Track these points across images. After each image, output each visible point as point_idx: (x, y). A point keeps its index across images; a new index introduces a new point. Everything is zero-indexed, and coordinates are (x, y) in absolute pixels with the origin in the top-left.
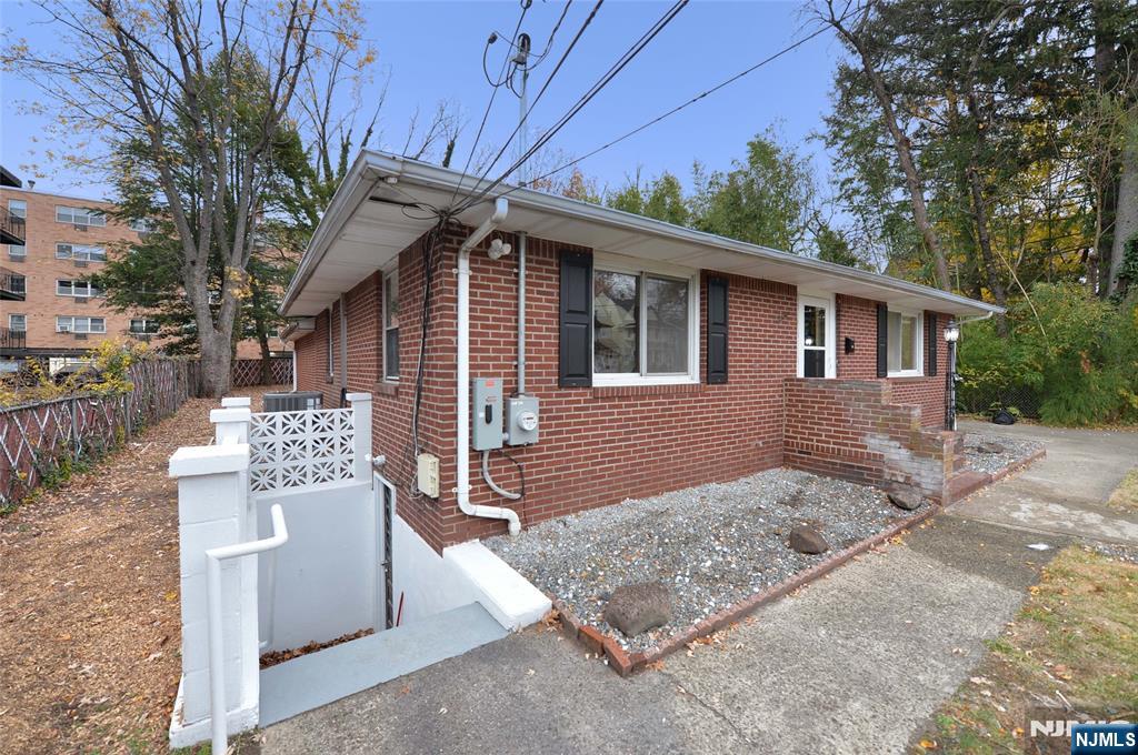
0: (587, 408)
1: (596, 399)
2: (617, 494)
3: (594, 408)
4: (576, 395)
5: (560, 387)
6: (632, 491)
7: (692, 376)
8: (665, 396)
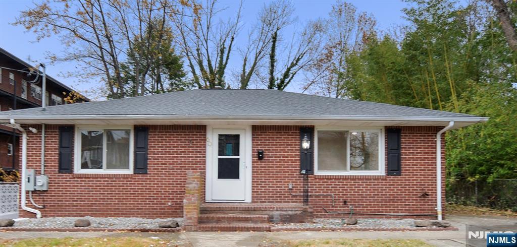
0: (70, 181)
1: (74, 178)
2: (84, 214)
3: (73, 181)
4: (66, 176)
5: (59, 173)
6: (92, 214)
7: (130, 171)
8: (108, 178)
